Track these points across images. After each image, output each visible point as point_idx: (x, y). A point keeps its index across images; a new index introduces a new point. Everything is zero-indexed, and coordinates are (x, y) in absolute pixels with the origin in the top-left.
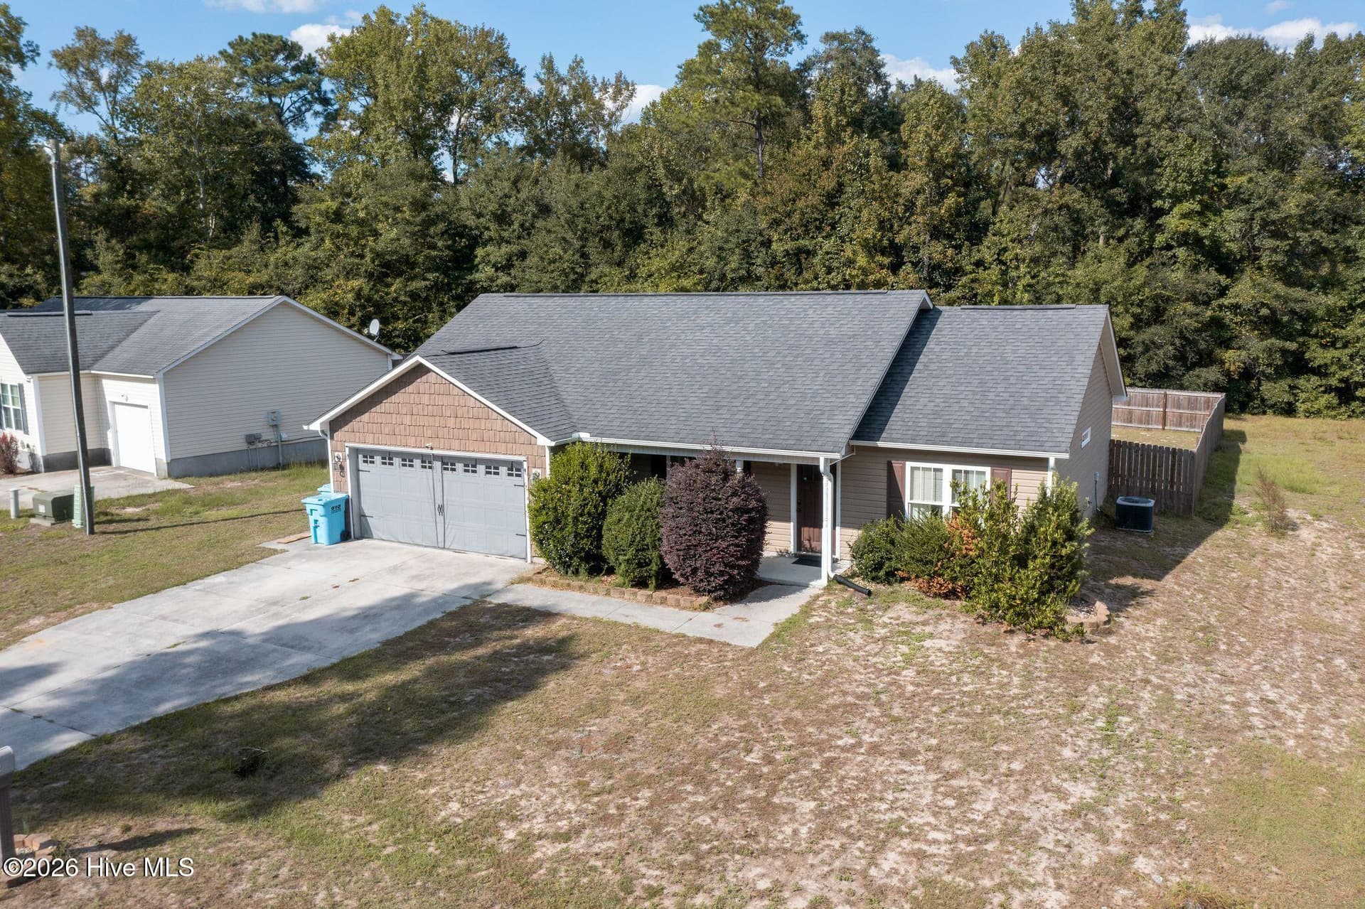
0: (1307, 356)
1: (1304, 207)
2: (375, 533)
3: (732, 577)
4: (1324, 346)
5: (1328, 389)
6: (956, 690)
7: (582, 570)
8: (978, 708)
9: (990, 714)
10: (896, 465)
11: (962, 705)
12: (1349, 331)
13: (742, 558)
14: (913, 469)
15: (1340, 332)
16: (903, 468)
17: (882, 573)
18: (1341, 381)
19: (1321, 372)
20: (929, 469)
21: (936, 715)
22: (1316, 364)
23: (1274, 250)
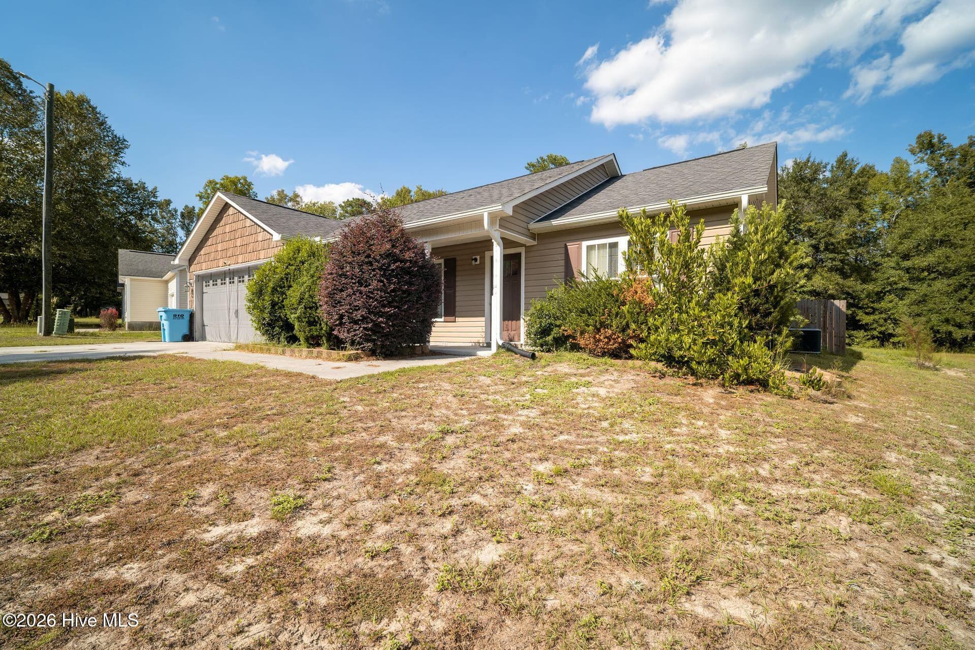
0: (858, 318)
1: (851, 235)
2: (208, 337)
3: (377, 325)
4: (867, 314)
5: (873, 338)
6: (603, 438)
7: (282, 339)
8: (647, 474)
9: (676, 488)
10: (572, 247)
11: (609, 464)
12: (883, 305)
13: (390, 305)
14: (590, 248)
15: (876, 305)
16: (580, 248)
17: (549, 339)
18: (880, 333)
19: (865, 327)
20: (604, 245)
21: (539, 479)
22: (864, 322)
23: (833, 259)
